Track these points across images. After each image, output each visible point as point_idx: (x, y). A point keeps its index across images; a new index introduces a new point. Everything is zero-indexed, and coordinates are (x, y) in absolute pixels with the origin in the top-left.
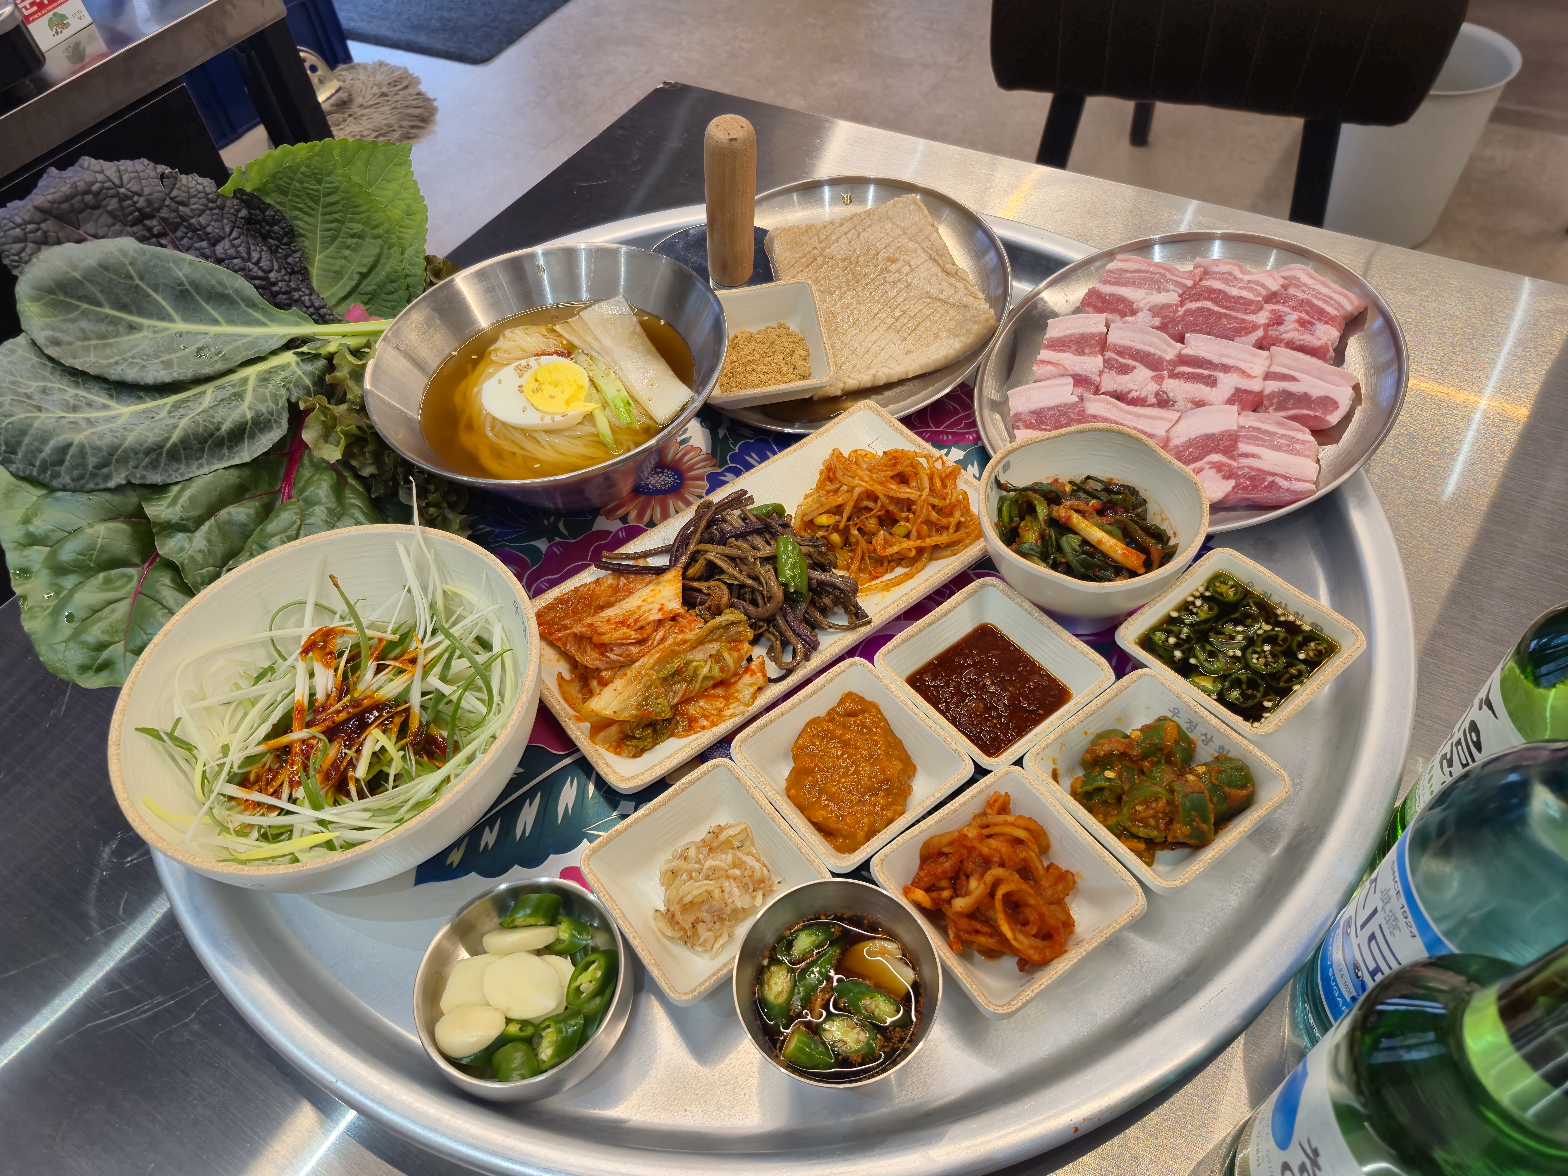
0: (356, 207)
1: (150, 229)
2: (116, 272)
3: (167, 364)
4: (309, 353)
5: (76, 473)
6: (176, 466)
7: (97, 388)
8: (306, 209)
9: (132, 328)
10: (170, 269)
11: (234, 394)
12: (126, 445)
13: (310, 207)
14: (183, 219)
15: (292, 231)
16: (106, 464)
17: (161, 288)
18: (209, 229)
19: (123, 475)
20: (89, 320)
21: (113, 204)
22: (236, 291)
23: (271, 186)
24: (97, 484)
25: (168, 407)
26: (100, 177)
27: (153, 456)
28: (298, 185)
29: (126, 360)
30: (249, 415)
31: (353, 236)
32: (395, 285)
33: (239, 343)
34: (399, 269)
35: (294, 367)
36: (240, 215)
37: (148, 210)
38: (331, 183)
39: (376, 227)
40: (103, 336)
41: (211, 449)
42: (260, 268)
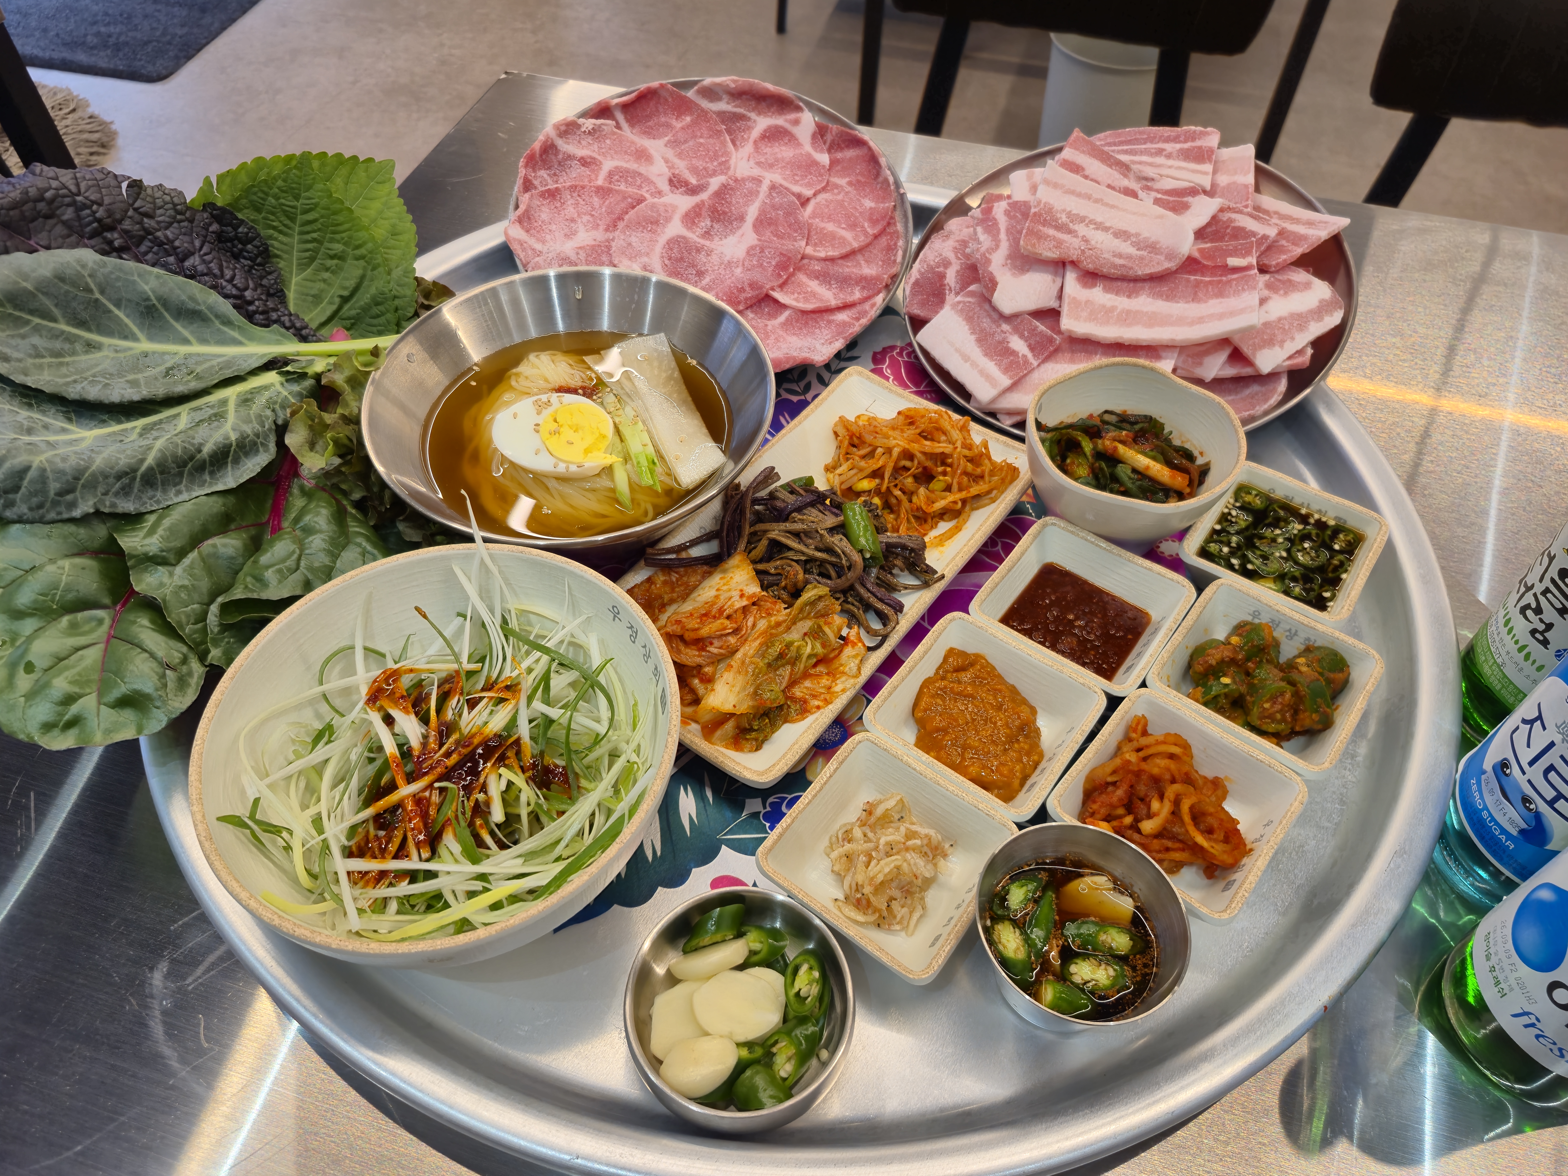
0: (338, 225)
1: (110, 243)
2: (74, 284)
3: (134, 384)
4: (294, 373)
5: (35, 500)
6: (150, 493)
7: (53, 411)
8: (282, 228)
9: (91, 346)
10: (134, 282)
11: (215, 415)
12: (94, 468)
13: (285, 225)
14: (148, 232)
15: (266, 250)
16: (70, 490)
17: (124, 302)
18: (177, 243)
19: (91, 503)
20: (41, 336)
21: (68, 214)
22: (210, 308)
23: (244, 201)
24: (59, 513)
25: (138, 430)
26: (55, 184)
27: (125, 480)
28: (273, 201)
29: (86, 379)
30: (233, 437)
31: (332, 257)
32: (381, 308)
33: (214, 363)
34: (386, 290)
35: (279, 387)
36: (211, 229)
37: (109, 220)
38: (310, 198)
39: (358, 247)
40: (58, 354)
41: (191, 474)
42: (234, 286)
